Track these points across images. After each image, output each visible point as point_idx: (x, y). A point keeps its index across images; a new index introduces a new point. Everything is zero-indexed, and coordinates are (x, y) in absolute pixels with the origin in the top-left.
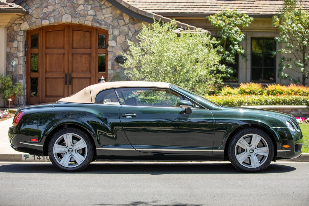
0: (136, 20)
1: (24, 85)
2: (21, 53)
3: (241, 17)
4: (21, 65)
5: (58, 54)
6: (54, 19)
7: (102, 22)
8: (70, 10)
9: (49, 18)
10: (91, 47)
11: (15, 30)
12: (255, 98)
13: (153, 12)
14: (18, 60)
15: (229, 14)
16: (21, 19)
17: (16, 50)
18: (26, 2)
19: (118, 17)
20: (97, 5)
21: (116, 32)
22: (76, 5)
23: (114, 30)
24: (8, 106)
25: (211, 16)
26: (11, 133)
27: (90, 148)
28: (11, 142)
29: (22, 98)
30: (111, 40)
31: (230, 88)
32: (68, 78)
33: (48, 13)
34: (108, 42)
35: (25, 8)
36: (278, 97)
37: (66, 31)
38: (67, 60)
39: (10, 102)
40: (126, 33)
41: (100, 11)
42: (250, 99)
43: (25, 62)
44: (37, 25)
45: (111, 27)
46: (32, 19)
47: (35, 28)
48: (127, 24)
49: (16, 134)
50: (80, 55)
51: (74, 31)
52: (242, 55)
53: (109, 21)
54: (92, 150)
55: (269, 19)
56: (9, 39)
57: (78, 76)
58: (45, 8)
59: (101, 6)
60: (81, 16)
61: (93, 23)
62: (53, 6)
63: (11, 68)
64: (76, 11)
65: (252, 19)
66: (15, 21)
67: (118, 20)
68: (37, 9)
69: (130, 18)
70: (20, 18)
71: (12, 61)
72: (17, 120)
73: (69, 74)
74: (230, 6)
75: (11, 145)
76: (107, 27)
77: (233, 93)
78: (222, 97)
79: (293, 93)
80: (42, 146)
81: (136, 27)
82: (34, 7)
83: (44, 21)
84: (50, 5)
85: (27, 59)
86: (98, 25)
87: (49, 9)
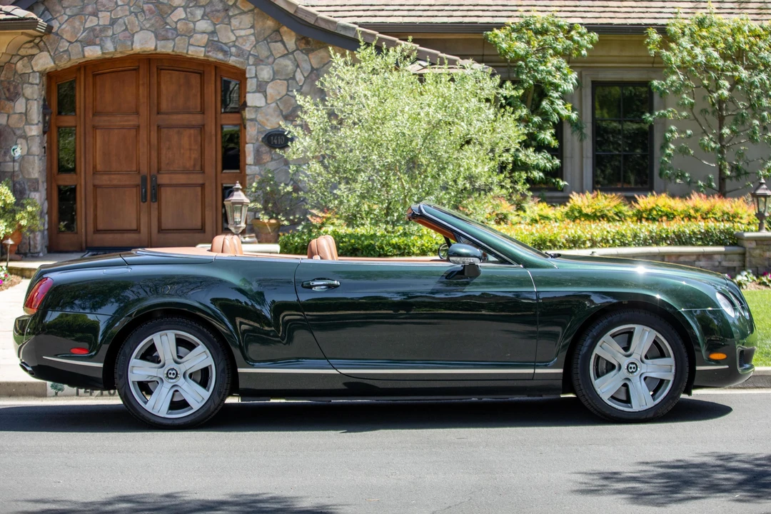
0: (312, 42)
1: (42, 204)
2: (34, 127)
3: (569, 32)
4: (34, 155)
5: (123, 128)
6: (113, 42)
7: (230, 47)
8: (153, 21)
9: (101, 40)
10: (204, 110)
11: (20, 72)
12: (609, 229)
13: (355, 23)
14: (28, 145)
15: (538, 26)
16: (32, 44)
17: (22, 121)
18: (46, 3)
19: (269, 36)
20: (217, 8)
21: (265, 73)
22: (166, 8)
23: (259, 68)
24: (4, 257)
25: (496, 31)
26: (20, 331)
27: (221, 366)
28: (19, 357)
29: (39, 238)
30: (253, 92)
31: (545, 204)
32: (149, 187)
33: (98, 28)
34: (245, 97)
35: (43, 17)
36: (664, 225)
37: (141, 71)
38: (146, 142)
39: (9, 247)
40: (288, 74)
41: (226, 21)
42: (597, 232)
43: (44, 147)
44: (72, 57)
45: (251, 60)
46: (61, 45)
47: (68, 65)
48: (292, 53)
49: (33, 334)
50: (176, 130)
51: (162, 71)
52: (572, 125)
53: (248, 45)
54: (226, 372)
55: (636, 37)
56: (5, 94)
57: (174, 182)
58: (91, 17)
59: (226, 10)
60: (178, 35)
61: (208, 52)
62: (111, 12)
63: (12, 164)
64: (167, 24)
65: (595, 36)
66: (19, 49)
67: (268, 43)
68: (71, 20)
69: (300, 38)
70: (30, 42)
71: (14, 147)
72: (35, 300)
73: (151, 177)
74: (540, 6)
75: (20, 362)
76: (242, 60)
77: (554, 216)
78: (527, 227)
79: (698, 215)
80: (101, 365)
81: (315, 59)
82: (65, 13)
83: (89, 47)
84: (103, 9)
85: (50, 142)
86: (220, 56)
87: (100, 19)
